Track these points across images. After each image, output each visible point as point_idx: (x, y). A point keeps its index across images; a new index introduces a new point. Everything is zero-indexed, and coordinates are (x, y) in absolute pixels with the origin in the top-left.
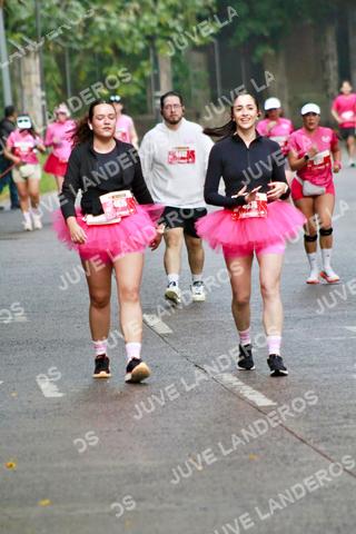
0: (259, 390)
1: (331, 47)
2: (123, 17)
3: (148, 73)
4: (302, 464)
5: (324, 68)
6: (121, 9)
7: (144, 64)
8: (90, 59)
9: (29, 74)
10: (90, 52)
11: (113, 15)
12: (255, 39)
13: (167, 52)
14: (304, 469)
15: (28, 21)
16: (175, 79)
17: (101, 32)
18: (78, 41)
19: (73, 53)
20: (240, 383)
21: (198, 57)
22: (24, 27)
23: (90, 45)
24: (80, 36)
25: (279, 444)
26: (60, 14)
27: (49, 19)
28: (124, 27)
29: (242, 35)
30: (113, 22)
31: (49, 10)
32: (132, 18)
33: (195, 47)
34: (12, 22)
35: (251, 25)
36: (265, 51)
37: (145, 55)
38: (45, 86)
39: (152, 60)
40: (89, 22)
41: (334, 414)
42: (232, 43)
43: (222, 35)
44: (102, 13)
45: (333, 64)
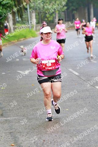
0: (76, 72)
1: (86, 11)
2: (50, 6)
3: (54, 16)
4: (85, 85)
5: (85, 15)
6: (49, 5)
7: (53, 14)
8: (43, 14)
9: (33, 16)
10: (44, 12)
11: (48, 6)
12: (73, 10)
13: (57, 12)
14: (85, 86)
15: (33, 7)
16: (59, 17)
17: (46, 9)
18: (42, 10)
19: (41, 12)
20: (73, 71)
21: (63, 13)
22: (32, 8)
23: (44, 11)
24: (42, 9)
25: (80, 81)
26: (39, 5)
27: (37, 7)
28: (50, 8)
29: (71, 9)
30: (48, 7)
31: (37, 5)
32: (51, 6)
33: (62, 11)
34: (30, 7)
35: (72, 7)
36: (75, 12)
37: (53, 13)
38: (36, 18)
39: (54, 14)
40: (44, 7)
41: (90, 76)
42: (69, 11)
43: (67, 9)
44: (46, 5)
45: (87, 14)
